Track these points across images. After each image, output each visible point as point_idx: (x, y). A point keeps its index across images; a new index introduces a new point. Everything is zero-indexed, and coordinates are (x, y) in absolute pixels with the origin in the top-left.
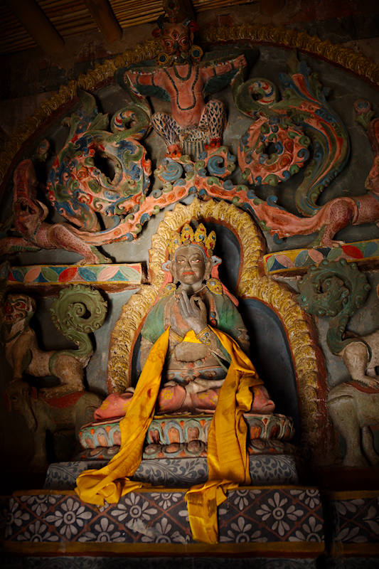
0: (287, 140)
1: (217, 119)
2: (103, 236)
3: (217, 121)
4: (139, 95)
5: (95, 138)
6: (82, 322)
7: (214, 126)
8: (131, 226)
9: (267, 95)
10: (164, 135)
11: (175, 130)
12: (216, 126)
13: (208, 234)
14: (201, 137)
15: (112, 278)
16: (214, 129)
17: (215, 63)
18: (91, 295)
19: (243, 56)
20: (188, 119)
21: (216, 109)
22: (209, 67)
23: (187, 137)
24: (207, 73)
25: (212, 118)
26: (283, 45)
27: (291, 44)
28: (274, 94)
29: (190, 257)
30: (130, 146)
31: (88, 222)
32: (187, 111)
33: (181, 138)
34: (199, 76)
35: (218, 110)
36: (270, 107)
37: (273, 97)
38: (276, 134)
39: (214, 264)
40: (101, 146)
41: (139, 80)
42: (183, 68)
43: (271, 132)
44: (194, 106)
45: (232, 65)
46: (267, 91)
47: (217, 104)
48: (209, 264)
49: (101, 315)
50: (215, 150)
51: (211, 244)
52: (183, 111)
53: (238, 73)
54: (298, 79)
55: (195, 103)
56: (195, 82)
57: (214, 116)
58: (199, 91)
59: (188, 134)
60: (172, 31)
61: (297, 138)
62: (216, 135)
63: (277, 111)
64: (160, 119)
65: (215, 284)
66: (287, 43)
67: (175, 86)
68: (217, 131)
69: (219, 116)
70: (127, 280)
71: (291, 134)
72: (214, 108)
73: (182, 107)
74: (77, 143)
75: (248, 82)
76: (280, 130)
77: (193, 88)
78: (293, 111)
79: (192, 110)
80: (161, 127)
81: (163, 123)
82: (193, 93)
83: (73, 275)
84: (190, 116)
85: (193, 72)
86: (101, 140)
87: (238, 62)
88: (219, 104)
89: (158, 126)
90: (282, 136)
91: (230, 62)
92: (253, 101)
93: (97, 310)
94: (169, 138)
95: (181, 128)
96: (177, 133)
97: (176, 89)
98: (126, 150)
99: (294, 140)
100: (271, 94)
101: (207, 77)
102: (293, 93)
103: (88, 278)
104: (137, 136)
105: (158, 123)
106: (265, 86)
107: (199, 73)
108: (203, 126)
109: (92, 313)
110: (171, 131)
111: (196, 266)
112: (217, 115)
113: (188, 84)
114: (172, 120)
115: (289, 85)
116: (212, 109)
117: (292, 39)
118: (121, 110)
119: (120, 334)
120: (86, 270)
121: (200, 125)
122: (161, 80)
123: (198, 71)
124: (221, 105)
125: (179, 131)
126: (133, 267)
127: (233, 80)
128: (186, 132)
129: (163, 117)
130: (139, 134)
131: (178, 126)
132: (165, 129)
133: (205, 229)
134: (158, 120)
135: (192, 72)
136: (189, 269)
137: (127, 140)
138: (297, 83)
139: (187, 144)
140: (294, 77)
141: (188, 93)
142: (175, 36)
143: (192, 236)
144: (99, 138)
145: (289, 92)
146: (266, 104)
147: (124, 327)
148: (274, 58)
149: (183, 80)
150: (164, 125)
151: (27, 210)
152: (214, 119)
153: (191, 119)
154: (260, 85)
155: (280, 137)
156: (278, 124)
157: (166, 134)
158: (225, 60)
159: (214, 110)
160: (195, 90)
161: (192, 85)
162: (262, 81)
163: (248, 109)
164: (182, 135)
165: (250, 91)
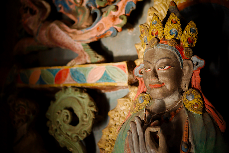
2: (89, 33)
6: (70, 130)
8: (114, 18)
13: (183, 28)
15: (100, 80)
18: (80, 99)
29: (157, 63)
31: (81, 17)
39: (195, 68)
48: (187, 68)
49: (88, 122)
51: (189, 41)
65: (193, 98)
70: (114, 81)
83: (66, 77)
93: (85, 116)
103: (79, 80)
109: (80, 119)
111: (165, 75)
119: (107, 144)
120: (76, 71)
126: (119, 66)
133: (178, 21)
136: (155, 80)
143: (160, 32)
147: (111, 135)
151: (28, 12)
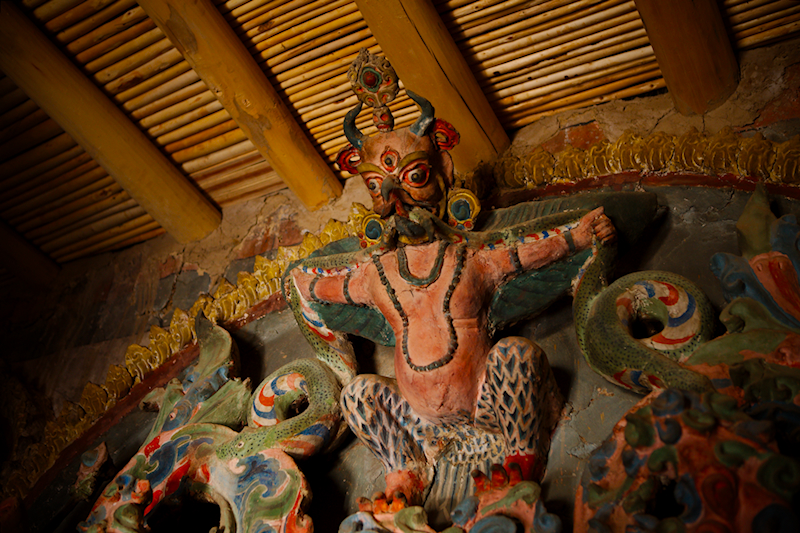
0: (712, 471)
1: (514, 397)
3: (516, 404)
4: (324, 330)
5: (196, 444)
7: (509, 418)
9: (676, 322)
10: (371, 442)
11: (409, 428)
12: (514, 416)
14: (485, 448)
16: (510, 428)
17: (515, 233)
19: (599, 210)
20: (436, 395)
21: (510, 366)
22: (500, 249)
23: (446, 448)
24: (494, 261)
25: (500, 392)
26: (731, 180)
27: (753, 174)
28: (696, 316)
30: (269, 472)
32: (431, 374)
33: (429, 451)
34: (465, 272)
35: (517, 369)
36: (683, 357)
37: (692, 327)
38: (674, 448)
40: (204, 467)
41: (315, 289)
42: (425, 253)
43: (658, 443)
44: (449, 359)
45: (569, 238)
46: (675, 310)
47: (514, 351)
50: (500, 494)
52: (419, 374)
53: (590, 260)
54: (772, 268)
55: (453, 351)
56: (452, 288)
57: (506, 387)
58: (467, 315)
59: (450, 442)
60: (382, 151)
61: (755, 462)
62: (519, 445)
63: (702, 369)
64: (358, 396)
66: (741, 173)
67: (396, 302)
68: (522, 434)
69: (520, 388)
71: (729, 449)
72: (505, 362)
73: (417, 362)
74: (153, 459)
75: (617, 284)
76: (686, 435)
77: (447, 307)
78: (753, 369)
79: (445, 369)
80: (360, 421)
81: (366, 406)
82: (450, 320)
84: (441, 388)
85: (450, 262)
86: (208, 452)
87: (585, 228)
88: (522, 351)
89: (353, 417)
90: (694, 456)
91: (563, 229)
92: (629, 340)
94: (386, 451)
95: (424, 423)
96: (417, 438)
97: (399, 309)
98: (259, 486)
99: (741, 472)
100: (685, 317)
101: (495, 272)
102: (754, 311)
104: (298, 444)
105: (353, 406)
106: (667, 293)
107: (469, 263)
108: (484, 417)
110: (391, 430)
112: (513, 386)
113: (432, 296)
114: (397, 398)
115: (741, 287)
116: (498, 367)
117: (755, 160)
118: (277, 372)
121: (478, 413)
122: (366, 285)
123: (462, 259)
124: (528, 354)
125: (419, 432)
127: (575, 282)
128: (443, 433)
129: (370, 392)
130: (302, 438)
131: (415, 417)
132: (373, 426)
134: (352, 398)
135: (447, 261)
137: (266, 454)
138: (766, 281)
139: (447, 470)
140: (757, 262)
141: (435, 319)
142: (389, 163)
144: (205, 445)
145: (740, 310)
146: (671, 348)
148: (708, 219)
149: (421, 283)
150: (369, 413)
152: (507, 397)
153: (445, 397)
154: (651, 293)
155: (687, 460)
156: (680, 414)
157: (377, 439)
158: (546, 226)
159: (504, 369)
160: (454, 312)
161: (442, 298)
162: (659, 280)
163: (612, 365)
164: (433, 444)
165: (621, 311)
